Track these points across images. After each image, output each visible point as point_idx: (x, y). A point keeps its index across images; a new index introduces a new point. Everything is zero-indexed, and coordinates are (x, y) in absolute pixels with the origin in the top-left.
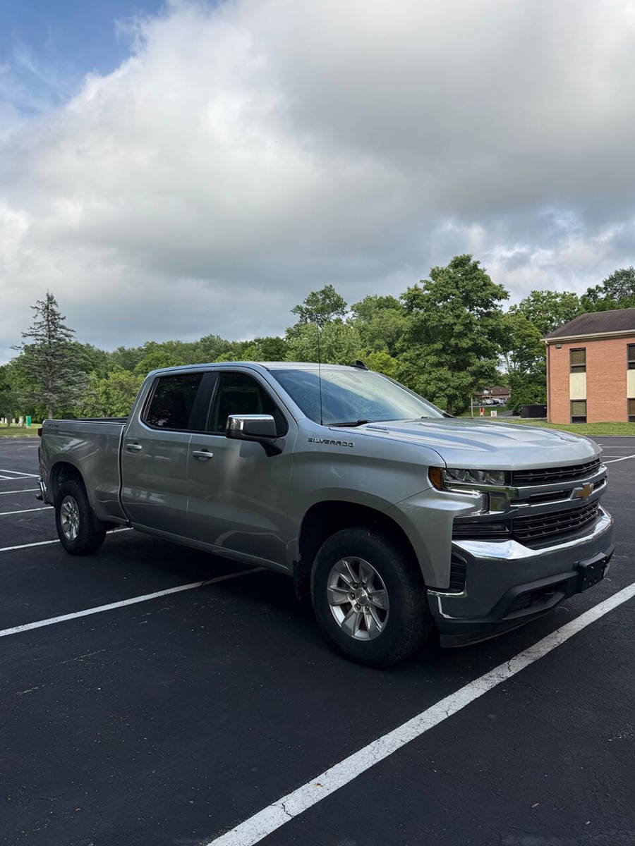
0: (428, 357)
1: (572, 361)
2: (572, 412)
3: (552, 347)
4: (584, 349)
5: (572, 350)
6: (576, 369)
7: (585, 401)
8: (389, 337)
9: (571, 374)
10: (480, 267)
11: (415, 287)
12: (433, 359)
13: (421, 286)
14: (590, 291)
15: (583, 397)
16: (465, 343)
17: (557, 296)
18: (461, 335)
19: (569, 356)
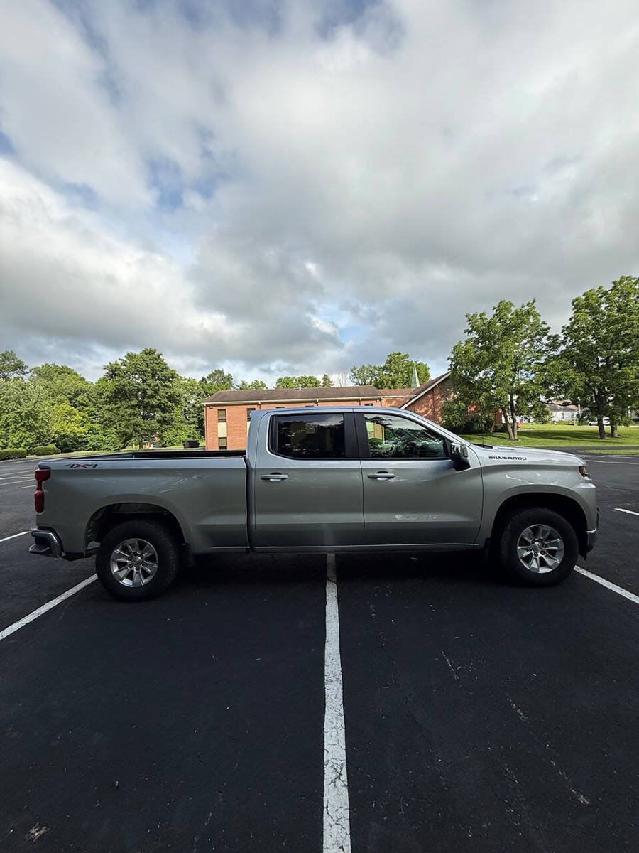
0: (127, 410)
1: (219, 416)
2: (219, 444)
3: (208, 408)
4: (225, 410)
5: (219, 410)
6: (220, 420)
7: (226, 438)
8: (69, 394)
9: (219, 424)
10: (161, 357)
11: (116, 362)
12: (130, 411)
13: (119, 362)
14: (204, 379)
15: (226, 436)
16: (154, 402)
17: (185, 379)
18: (152, 396)
19: (217, 414)
